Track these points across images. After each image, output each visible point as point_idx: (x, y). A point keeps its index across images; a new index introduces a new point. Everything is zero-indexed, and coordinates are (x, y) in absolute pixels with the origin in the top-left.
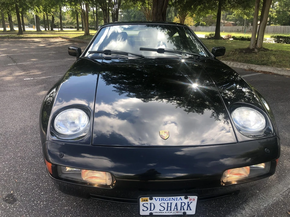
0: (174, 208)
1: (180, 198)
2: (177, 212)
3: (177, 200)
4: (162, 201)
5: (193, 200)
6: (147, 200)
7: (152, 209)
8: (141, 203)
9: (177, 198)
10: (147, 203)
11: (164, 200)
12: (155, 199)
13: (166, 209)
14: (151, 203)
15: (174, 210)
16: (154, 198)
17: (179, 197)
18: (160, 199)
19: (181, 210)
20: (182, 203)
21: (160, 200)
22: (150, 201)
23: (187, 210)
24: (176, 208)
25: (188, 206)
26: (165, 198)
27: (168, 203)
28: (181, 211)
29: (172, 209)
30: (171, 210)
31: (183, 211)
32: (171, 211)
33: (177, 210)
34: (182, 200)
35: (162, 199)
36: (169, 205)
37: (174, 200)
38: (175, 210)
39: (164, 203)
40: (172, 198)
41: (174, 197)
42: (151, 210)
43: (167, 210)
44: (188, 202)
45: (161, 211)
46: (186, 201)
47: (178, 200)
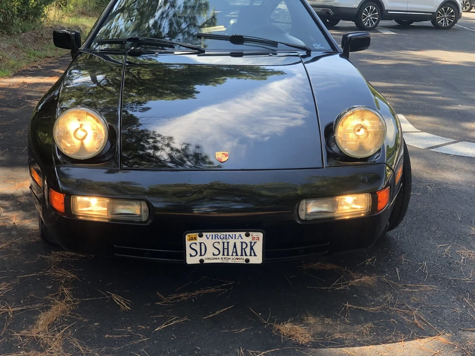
0: (233, 252)
1: (240, 235)
2: (237, 259)
3: (235, 238)
4: (215, 239)
5: (257, 239)
6: (195, 239)
7: (203, 254)
8: (188, 243)
9: (235, 235)
10: (196, 243)
11: (219, 237)
12: (206, 235)
13: (222, 253)
14: (201, 243)
15: (232, 255)
16: (204, 234)
17: (238, 234)
18: (212, 235)
19: (242, 255)
20: (242, 243)
21: (212, 239)
22: (199, 240)
23: (251, 255)
24: (235, 251)
25: (252, 248)
26: (219, 234)
27: (224, 243)
28: (242, 257)
29: (230, 253)
30: (228, 255)
31: (245, 257)
32: (228, 257)
33: (237, 255)
34: (242, 238)
35: (215, 235)
36: (226, 246)
37: (232, 238)
38: (234, 254)
39: (219, 242)
40: (229, 235)
41: (231, 234)
42: (201, 255)
43: (223, 255)
44: (251, 243)
45: (215, 257)
46: (248, 240)
47: (237, 238)
